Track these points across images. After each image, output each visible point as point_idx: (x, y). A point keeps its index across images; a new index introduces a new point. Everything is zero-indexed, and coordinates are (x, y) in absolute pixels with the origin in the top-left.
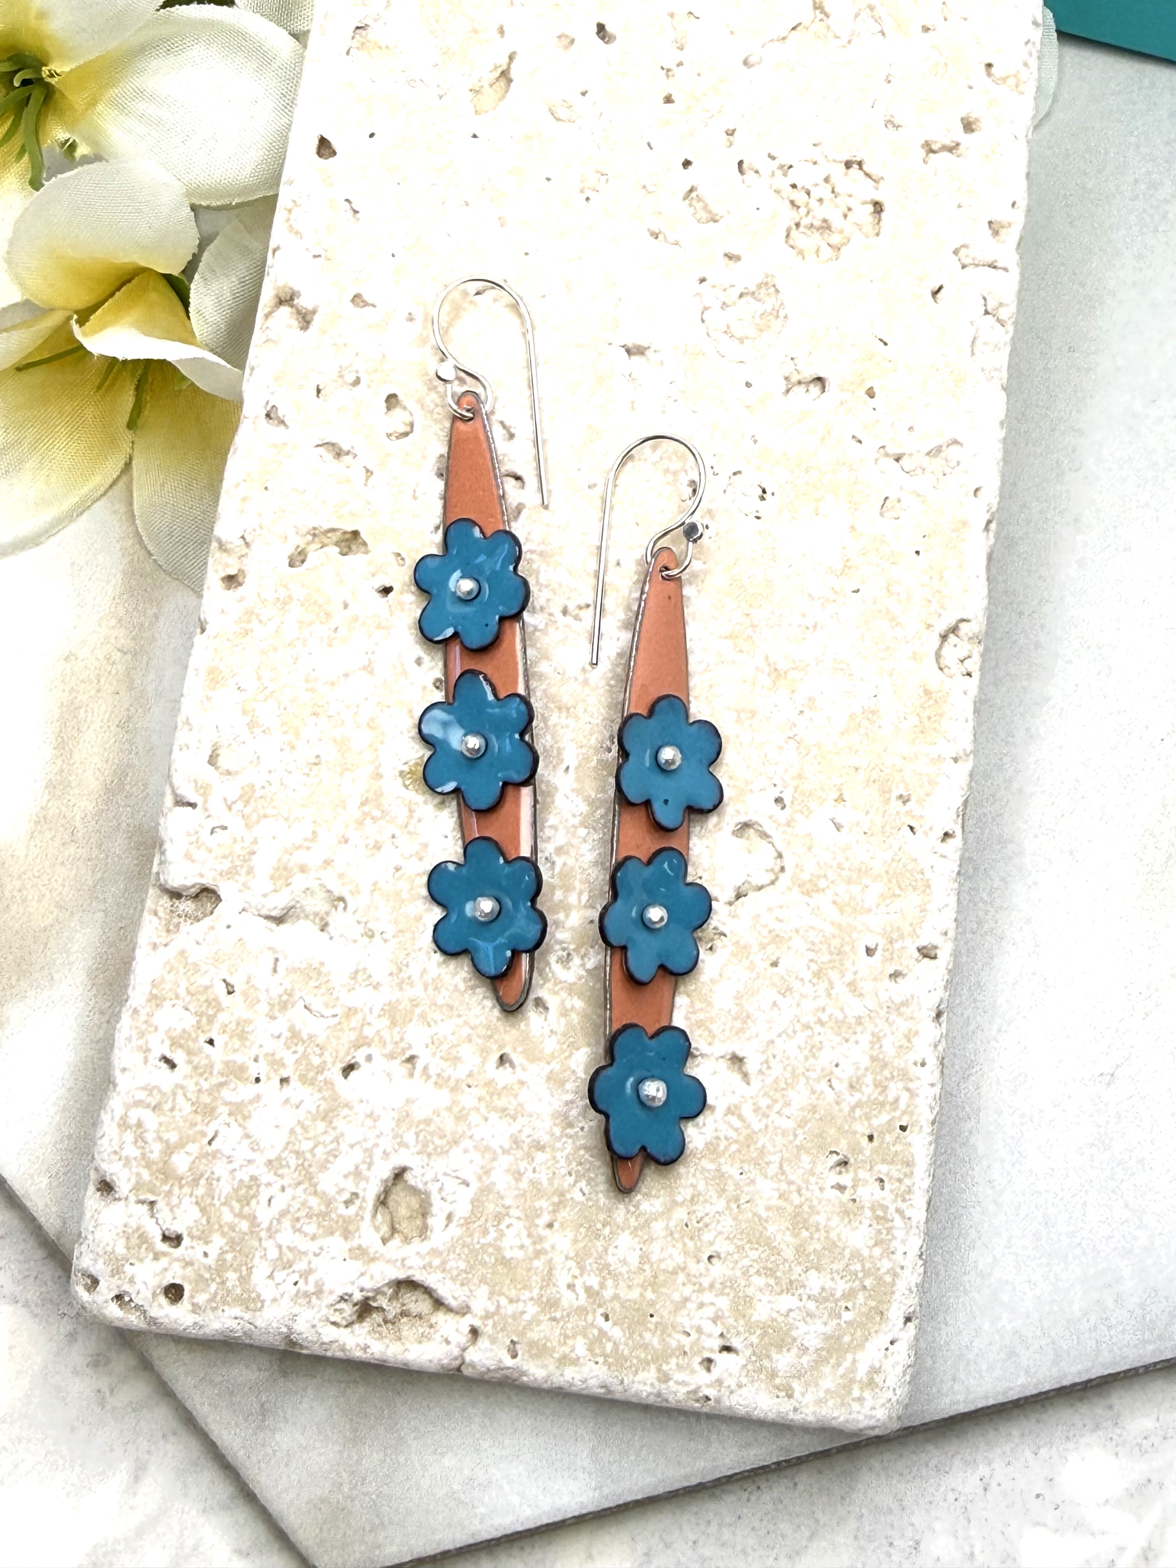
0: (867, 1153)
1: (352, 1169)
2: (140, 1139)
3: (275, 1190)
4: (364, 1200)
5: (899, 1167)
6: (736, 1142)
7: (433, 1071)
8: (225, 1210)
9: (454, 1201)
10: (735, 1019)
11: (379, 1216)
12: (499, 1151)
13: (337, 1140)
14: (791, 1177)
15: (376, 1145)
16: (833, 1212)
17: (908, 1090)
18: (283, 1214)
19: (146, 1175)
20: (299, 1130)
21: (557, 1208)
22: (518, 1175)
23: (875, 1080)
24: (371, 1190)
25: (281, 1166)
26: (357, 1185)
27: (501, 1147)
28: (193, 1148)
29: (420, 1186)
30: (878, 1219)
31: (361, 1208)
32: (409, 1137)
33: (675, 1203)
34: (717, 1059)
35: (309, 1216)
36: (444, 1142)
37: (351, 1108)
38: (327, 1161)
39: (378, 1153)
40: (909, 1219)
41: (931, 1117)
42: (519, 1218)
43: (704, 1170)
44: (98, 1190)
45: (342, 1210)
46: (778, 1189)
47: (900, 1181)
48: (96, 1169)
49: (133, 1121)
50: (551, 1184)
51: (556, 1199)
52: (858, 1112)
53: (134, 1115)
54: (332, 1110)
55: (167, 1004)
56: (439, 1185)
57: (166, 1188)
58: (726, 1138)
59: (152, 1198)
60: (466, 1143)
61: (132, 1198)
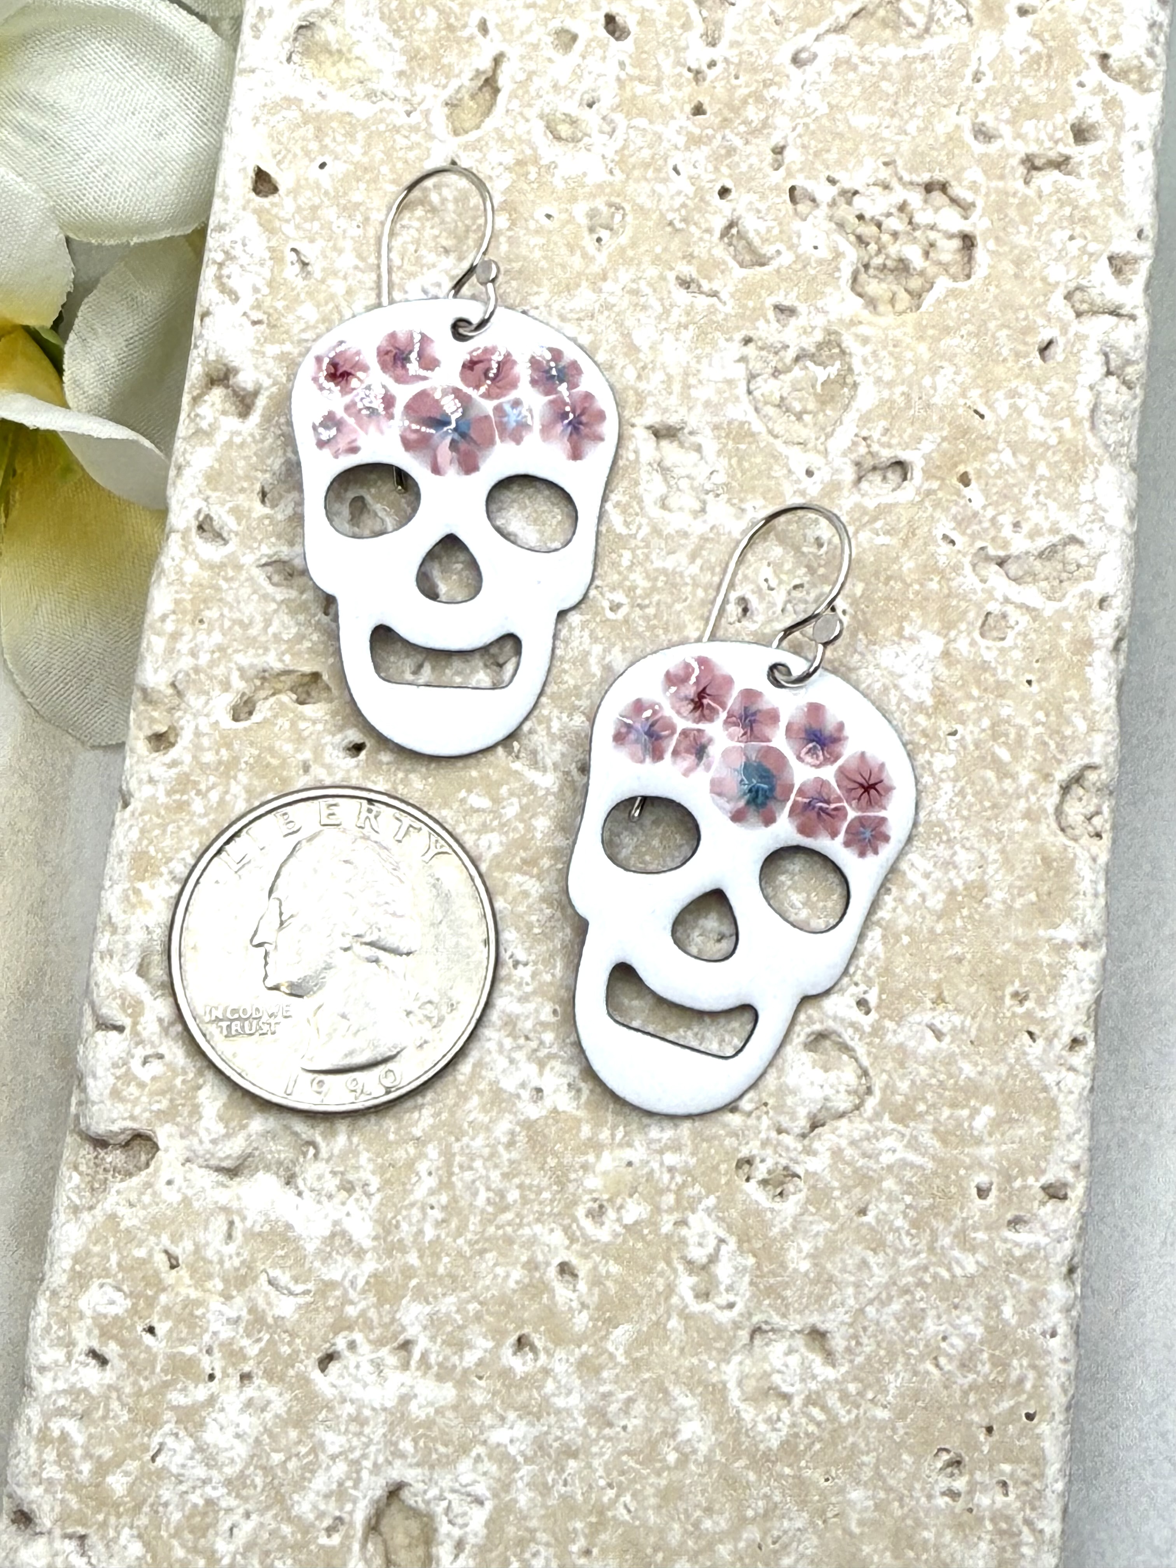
0: (986, 1449)
1: (334, 1486)
2: (64, 1455)
3: (237, 1517)
4: (351, 1524)
5: (1026, 1465)
6: (820, 1439)
7: (433, 1359)
8: (175, 1542)
9: (466, 1525)
10: (814, 1282)
11: (370, 1546)
12: (520, 1459)
13: (313, 1450)
14: (892, 1482)
15: (364, 1456)
16: (944, 1525)
17: (1033, 1367)
18: (250, 1546)
19: (74, 1502)
20: (266, 1439)
21: (595, 1530)
22: (545, 1489)
23: (992, 1356)
24: (360, 1515)
25: (245, 1486)
26: (341, 1509)
27: (522, 1453)
28: (132, 1466)
29: (422, 1506)
30: (1001, 1533)
31: (347, 1537)
32: (406, 1445)
33: (743, 1521)
34: (792, 1335)
35: (282, 1548)
36: (451, 1450)
37: (331, 1409)
38: (303, 1478)
39: (367, 1464)
40: (1041, 1531)
41: (1064, 1400)
42: (548, 1545)
43: (781, 1476)
44: (13, 1521)
45: (323, 1540)
46: (873, 1497)
47: (1027, 1483)
48: (10, 1496)
49: (56, 1434)
50: (586, 1501)
51: (593, 1519)
52: (972, 1398)
53: (56, 1426)
54: (307, 1413)
55: (96, 1282)
56: (444, 1504)
57: (100, 1517)
58: (807, 1435)
59: (81, 1531)
60: (479, 1449)
61: (57, 1532)
